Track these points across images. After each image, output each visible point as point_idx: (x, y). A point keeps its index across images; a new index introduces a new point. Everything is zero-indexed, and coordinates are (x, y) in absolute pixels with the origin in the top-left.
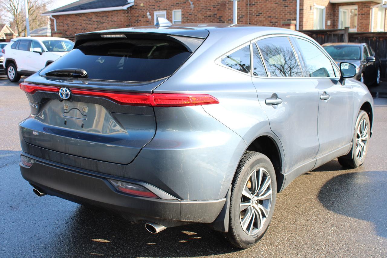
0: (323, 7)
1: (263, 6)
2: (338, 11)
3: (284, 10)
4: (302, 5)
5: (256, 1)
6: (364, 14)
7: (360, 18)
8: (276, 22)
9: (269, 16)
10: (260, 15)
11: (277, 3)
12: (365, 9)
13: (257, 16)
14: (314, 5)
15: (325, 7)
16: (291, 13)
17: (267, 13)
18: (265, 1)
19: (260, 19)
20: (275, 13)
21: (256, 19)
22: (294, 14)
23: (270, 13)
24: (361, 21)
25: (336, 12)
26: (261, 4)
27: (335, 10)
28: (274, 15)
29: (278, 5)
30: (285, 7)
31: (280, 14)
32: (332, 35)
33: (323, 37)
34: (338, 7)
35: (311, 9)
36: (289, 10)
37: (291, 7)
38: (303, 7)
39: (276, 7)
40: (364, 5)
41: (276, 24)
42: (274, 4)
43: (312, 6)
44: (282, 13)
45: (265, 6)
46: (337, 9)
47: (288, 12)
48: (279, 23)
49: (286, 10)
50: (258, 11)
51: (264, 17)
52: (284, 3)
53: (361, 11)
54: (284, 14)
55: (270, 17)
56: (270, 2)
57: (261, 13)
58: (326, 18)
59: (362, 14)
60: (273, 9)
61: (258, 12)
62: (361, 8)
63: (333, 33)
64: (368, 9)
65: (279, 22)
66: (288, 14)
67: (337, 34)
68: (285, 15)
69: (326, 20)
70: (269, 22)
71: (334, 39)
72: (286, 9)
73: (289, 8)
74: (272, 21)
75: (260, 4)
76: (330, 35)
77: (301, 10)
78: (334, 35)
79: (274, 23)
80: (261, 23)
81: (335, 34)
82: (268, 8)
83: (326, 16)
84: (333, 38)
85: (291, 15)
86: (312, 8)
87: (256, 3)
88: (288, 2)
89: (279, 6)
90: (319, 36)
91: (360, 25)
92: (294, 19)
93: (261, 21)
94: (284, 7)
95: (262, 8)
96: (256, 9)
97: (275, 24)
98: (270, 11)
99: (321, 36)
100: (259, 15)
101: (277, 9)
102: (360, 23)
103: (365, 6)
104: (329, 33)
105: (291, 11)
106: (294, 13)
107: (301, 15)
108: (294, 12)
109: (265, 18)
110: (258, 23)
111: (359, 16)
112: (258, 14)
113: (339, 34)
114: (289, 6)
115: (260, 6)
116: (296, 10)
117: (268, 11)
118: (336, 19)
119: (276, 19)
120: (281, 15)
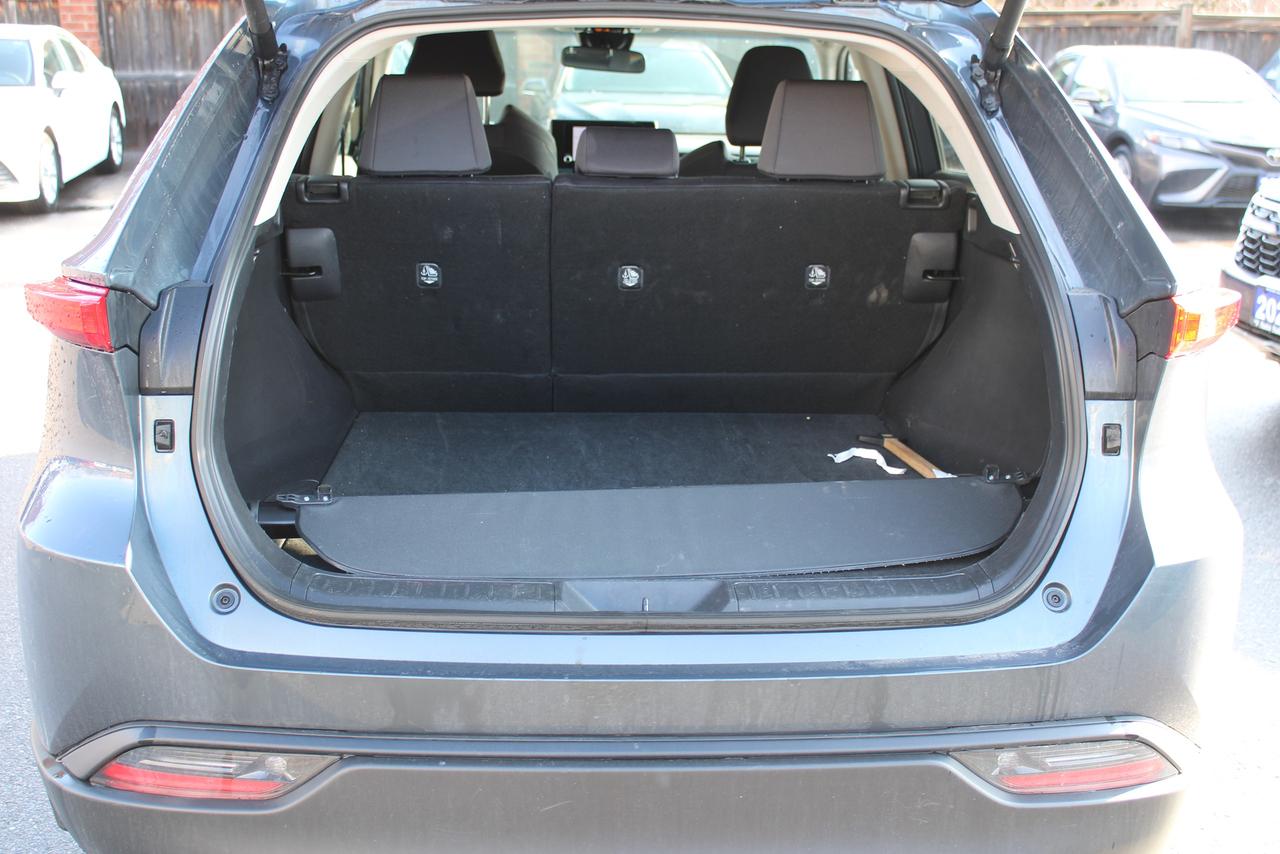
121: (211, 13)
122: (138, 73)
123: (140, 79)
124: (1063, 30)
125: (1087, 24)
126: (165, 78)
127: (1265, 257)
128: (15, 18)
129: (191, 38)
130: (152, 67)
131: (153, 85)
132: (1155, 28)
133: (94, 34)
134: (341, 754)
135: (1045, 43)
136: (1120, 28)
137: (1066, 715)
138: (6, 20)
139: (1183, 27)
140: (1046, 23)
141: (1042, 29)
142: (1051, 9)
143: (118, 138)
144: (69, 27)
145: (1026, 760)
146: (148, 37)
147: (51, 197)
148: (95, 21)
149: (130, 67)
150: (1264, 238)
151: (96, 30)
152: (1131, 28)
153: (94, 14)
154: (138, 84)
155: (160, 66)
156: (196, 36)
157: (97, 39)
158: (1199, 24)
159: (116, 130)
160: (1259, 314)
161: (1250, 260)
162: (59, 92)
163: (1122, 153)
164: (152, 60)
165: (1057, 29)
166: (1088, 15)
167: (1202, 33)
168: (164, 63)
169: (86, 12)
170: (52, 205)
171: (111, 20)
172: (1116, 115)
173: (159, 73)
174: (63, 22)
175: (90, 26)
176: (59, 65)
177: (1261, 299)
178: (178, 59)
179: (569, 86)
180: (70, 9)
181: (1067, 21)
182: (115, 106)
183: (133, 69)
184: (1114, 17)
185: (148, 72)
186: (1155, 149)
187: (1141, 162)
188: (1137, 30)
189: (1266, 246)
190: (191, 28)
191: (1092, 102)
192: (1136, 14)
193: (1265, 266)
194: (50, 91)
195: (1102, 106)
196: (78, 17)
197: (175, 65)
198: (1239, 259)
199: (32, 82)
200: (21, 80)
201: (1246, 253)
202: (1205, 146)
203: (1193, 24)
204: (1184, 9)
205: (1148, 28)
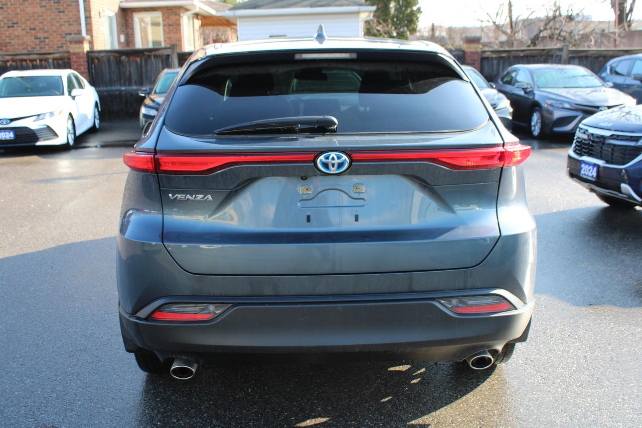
0: (112, 14)
1: (19, 10)
2: (132, 20)
3: (58, 17)
4: (88, 10)
5: (4, 2)
6: (172, 25)
7: (167, 30)
8: (46, 38)
9: (32, 27)
10: (15, 26)
11: (44, 6)
12: (173, 18)
13: (8, 27)
14: (104, 11)
15: (114, 14)
16: (72, 23)
17: (28, 22)
18: (21, 2)
19: (16, 33)
20: (41, 23)
21: (7, 33)
22: (77, 24)
23: (32, 23)
24: (168, 36)
25: (130, 21)
26: (15, 8)
27: (128, 18)
28: (41, 26)
29: (47, 10)
30: (60, 12)
31: (51, 25)
32: (153, 57)
33: (139, 60)
34: (132, 14)
35: (100, 17)
36: (66, 17)
37: (70, 14)
38: (90, 14)
39: (43, 13)
40: (170, 11)
41: (47, 40)
42: (39, 8)
43: (101, 12)
44: (54, 23)
45: (23, 10)
46: (130, 17)
47: (65, 22)
48: (51, 39)
49: (61, 18)
50: (10, 18)
51: (24, 30)
52: (56, 7)
53: (167, 20)
54: (58, 24)
55: (34, 29)
56: (31, 4)
57: (17, 23)
58: (118, 31)
59: (169, 25)
60: (38, 16)
61: (9, 20)
62: (166, 16)
63: (154, 53)
64: (177, 17)
65: (51, 37)
66: (66, 24)
67: (160, 55)
68: (61, 25)
69: (118, 34)
70: (33, 38)
71: (156, 63)
72: (62, 16)
73: (67, 15)
74: (39, 35)
75: (13, 7)
76: (149, 56)
77: (88, 18)
78: (155, 56)
79: (42, 39)
80: (18, 39)
81: (157, 56)
82: (27, 14)
83: (117, 28)
84: (154, 62)
85: (72, 27)
86: (102, 15)
87: (5, 4)
88: (63, 5)
89: (49, 11)
90: (131, 59)
91: (168, 41)
92: (76, 32)
93: (17, 36)
94: (57, 13)
95: (17, 14)
96: (5, 16)
97: (45, 41)
98: (32, 19)
99: (134, 60)
100: (13, 27)
101: (45, 16)
102: (168, 38)
103: (172, 12)
104: (147, 54)
105: (71, 20)
106: (75, 23)
107: (89, 26)
108: (76, 21)
109: (24, 32)
110: (13, 39)
111: (166, 28)
112: (11, 25)
113: (163, 55)
114: (66, 11)
115: (13, 11)
116: (79, 18)
117: (28, 20)
118: (130, 33)
119: (46, 32)
120: (54, 25)
121: (136, 62)
122: (105, 89)
123: (106, 91)
124: (512, 58)
125: (522, 54)
126: (117, 90)
127: (584, 148)
128: (52, 67)
129: (128, 72)
130: (111, 85)
131: (112, 93)
132: (552, 56)
133: (85, 72)
134: (233, 303)
135: (504, 64)
136: (537, 56)
137: (474, 286)
138: (48, 67)
139: (564, 55)
140: (504, 55)
141: (502, 57)
142: (507, 49)
143: (98, 117)
144: (75, 69)
145: (461, 302)
146: (109, 73)
147: (71, 142)
148: (86, 67)
149: (101, 86)
150: (583, 141)
151: (87, 71)
152: (541, 56)
153: (86, 64)
154: (105, 93)
155: (115, 86)
156: (130, 71)
157: (87, 74)
158: (571, 53)
159: (97, 113)
160: (582, 172)
161: (579, 150)
162: (74, 98)
163: (537, 110)
164: (111, 83)
165: (509, 57)
166: (522, 51)
167: (573, 58)
168: (116, 84)
169: (83, 63)
170: (72, 146)
171: (93, 66)
172: (534, 94)
173: (114, 88)
174: (72, 67)
175: (84, 69)
176: (73, 86)
177: (583, 165)
178: (122, 82)
179: (295, 89)
180: (76, 62)
181: (513, 54)
182: (96, 103)
183: (103, 87)
184: (534, 52)
185: (109, 88)
186: (551, 108)
187: (545, 114)
188: (544, 57)
189: (585, 144)
190: (128, 68)
191: (523, 89)
192: (543, 50)
193: (585, 152)
194: (70, 97)
195: (528, 90)
196: (79, 65)
197: (121, 85)
198: (574, 150)
199: (63, 94)
200: (58, 93)
201: (577, 147)
202: (573, 107)
203: (569, 54)
204: (564, 48)
205: (549, 56)
